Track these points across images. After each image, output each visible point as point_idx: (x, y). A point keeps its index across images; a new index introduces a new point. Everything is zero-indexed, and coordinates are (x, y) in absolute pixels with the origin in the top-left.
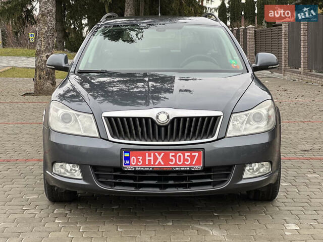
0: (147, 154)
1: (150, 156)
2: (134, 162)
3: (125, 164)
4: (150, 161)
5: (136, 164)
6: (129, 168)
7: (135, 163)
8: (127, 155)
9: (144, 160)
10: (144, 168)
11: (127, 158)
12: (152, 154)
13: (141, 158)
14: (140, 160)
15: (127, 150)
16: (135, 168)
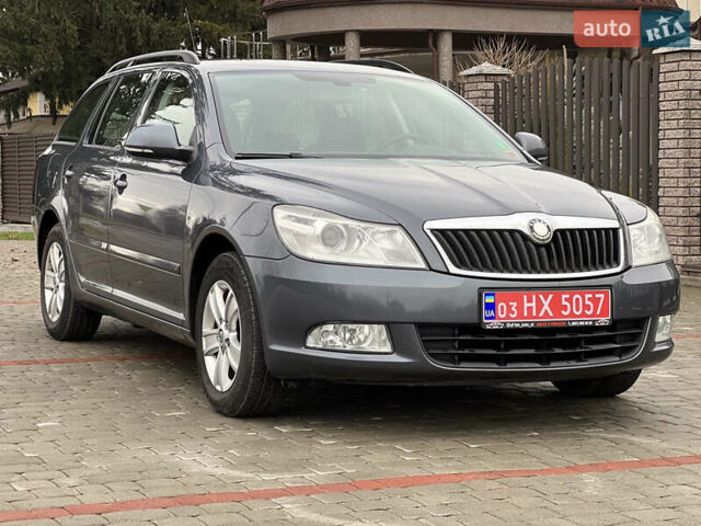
0: (525, 297)
1: (530, 301)
2: (502, 313)
3: (487, 318)
4: (530, 309)
6: (494, 324)
7: (506, 315)
8: (490, 300)
9: (520, 308)
10: (521, 323)
11: (491, 307)
12: (534, 297)
13: (515, 304)
14: (513, 309)
15: (491, 291)
16: (505, 323)
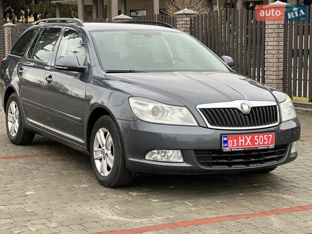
0: (240, 138)
1: (242, 139)
2: (230, 145)
3: (224, 147)
4: (242, 142)
5: (232, 146)
6: (227, 149)
8: (225, 139)
9: (238, 142)
10: (238, 149)
11: (226, 142)
12: (244, 137)
14: (235, 143)
15: (226, 135)
16: (232, 149)
